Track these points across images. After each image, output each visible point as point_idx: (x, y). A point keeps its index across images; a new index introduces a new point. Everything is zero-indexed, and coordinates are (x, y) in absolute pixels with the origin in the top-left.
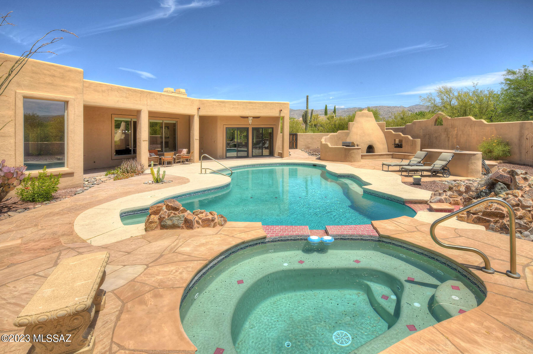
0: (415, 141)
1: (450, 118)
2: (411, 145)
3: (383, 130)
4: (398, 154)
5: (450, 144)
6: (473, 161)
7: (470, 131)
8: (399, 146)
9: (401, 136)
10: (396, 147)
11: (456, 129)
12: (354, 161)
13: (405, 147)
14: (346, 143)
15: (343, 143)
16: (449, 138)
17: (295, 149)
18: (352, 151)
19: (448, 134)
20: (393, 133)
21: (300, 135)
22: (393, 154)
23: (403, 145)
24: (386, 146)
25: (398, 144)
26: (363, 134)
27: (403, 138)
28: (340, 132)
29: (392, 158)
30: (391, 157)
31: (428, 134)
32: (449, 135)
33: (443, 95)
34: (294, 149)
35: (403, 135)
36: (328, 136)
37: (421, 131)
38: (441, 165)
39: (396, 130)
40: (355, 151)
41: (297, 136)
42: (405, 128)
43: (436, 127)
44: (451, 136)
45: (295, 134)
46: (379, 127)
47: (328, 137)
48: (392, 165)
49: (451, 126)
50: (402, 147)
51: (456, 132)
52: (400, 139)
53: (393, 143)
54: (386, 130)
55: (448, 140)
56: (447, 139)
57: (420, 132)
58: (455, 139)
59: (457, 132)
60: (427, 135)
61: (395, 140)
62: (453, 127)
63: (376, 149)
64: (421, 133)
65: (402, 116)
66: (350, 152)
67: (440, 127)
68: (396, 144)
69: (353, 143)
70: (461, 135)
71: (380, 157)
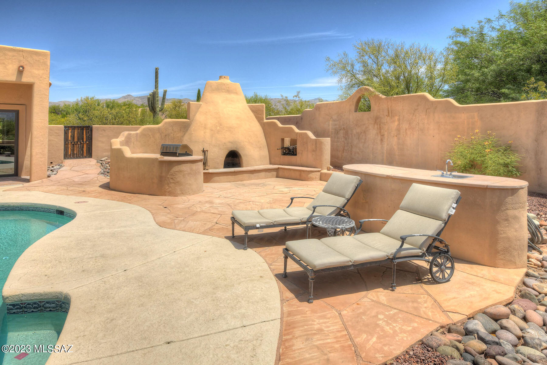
0: (321, 143)
1: (384, 97)
2: (313, 151)
3: (260, 120)
4: (289, 169)
5: (385, 149)
6: (511, 212)
7: (426, 121)
8: (290, 151)
9: (295, 132)
10: (284, 154)
11: (397, 118)
12: (183, 193)
13: (303, 155)
14: (170, 147)
15: (164, 147)
16: (383, 135)
17: (86, 157)
18: (176, 168)
19: (380, 129)
20: (280, 125)
21: (97, 129)
22: (278, 168)
23: (298, 150)
24: (265, 152)
25: (288, 148)
26: (218, 128)
27: (298, 137)
28: (169, 123)
29: (276, 177)
30: (275, 175)
31: (344, 128)
32: (382, 131)
33: (366, 57)
34: (83, 158)
35: (297, 130)
36: (138, 132)
37: (331, 122)
38: (425, 238)
39: (284, 121)
40: (184, 167)
41: (92, 131)
42: (301, 118)
43: (359, 114)
44: (386, 133)
45: (86, 127)
46: (252, 114)
47: (137, 134)
48: (258, 226)
49: (386, 113)
50: (296, 155)
51: (396, 123)
52: (293, 138)
53: (280, 146)
54: (265, 121)
55: (382, 140)
56: (379, 138)
57: (329, 125)
58: (395, 138)
59: (399, 125)
60: (340, 130)
61: (283, 140)
62: (390, 114)
63: (244, 159)
64: (331, 127)
65: (300, 108)
66: (172, 171)
67: (366, 115)
68: (286, 148)
69: (186, 147)
70: (406, 130)
71: (252, 175)
